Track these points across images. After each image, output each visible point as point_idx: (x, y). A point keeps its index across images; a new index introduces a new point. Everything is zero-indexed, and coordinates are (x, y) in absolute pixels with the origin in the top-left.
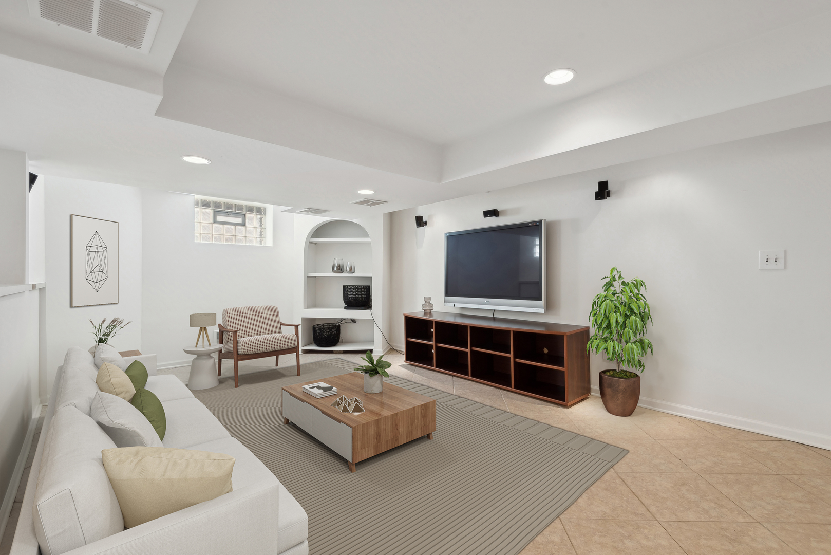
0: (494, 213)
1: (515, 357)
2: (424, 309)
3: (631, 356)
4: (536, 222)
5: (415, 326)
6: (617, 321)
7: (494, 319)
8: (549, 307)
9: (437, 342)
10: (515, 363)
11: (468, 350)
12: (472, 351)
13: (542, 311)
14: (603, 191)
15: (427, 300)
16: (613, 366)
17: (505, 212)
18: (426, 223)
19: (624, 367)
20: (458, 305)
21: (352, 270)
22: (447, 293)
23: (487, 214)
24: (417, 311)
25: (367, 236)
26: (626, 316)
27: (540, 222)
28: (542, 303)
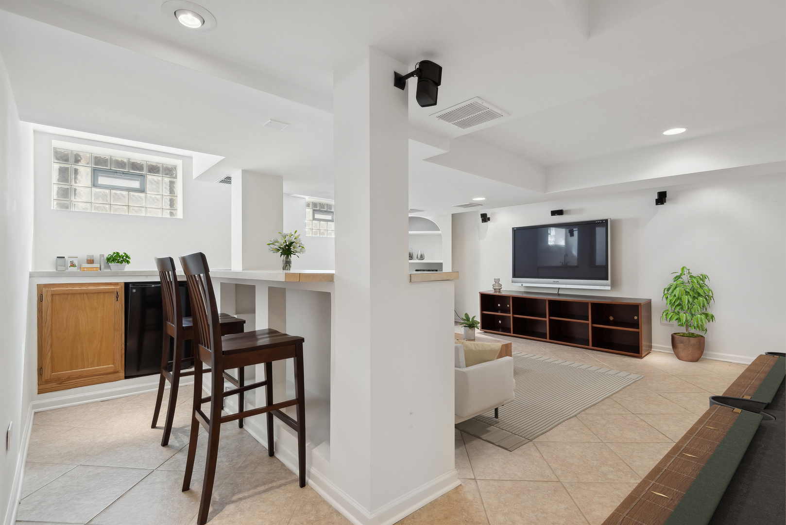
0: (560, 212)
1: (593, 323)
2: (494, 288)
3: (700, 323)
4: (602, 220)
5: (488, 301)
6: (688, 301)
7: (559, 295)
8: (614, 285)
9: (513, 314)
10: (593, 328)
11: (547, 319)
12: (550, 320)
13: (609, 288)
14: (662, 198)
15: (497, 281)
16: (683, 330)
17: (569, 212)
18: (489, 219)
19: (692, 330)
20: (525, 285)
21: (422, 257)
22: (514, 276)
23: (554, 213)
24: (489, 290)
25: (438, 230)
26: (694, 298)
27: (607, 221)
28: (609, 282)
